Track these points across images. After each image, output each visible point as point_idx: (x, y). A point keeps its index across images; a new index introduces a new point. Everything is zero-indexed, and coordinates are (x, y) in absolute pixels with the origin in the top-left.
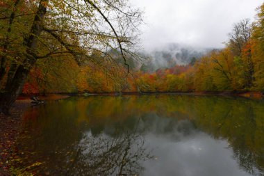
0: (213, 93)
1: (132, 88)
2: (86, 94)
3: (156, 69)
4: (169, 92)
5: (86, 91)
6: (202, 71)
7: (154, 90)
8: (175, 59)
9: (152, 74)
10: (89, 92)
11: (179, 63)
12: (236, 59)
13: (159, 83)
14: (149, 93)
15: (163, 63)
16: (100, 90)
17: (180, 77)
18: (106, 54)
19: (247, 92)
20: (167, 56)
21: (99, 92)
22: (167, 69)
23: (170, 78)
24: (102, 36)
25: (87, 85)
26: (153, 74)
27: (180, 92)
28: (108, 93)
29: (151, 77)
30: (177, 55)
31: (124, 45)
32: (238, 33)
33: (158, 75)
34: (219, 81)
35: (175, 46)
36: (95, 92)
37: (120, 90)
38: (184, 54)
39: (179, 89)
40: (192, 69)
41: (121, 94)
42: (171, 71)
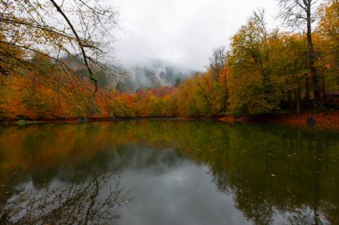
0: (196, 117)
1: (103, 113)
2: (21, 122)
3: (136, 89)
4: (152, 117)
5: (21, 117)
6: (186, 94)
7: (134, 115)
8: (159, 78)
9: (131, 95)
10: (28, 119)
11: (164, 83)
12: (215, 84)
13: (140, 106)
14: (127, 118)
15: (145, 82)
16: (49, 116)
17: (165, 99)
18: (57, 60)
19: (223, 116)
20: (149, 74)
21: (48, 119)
22: (149, 89)
23: (153, 101)
24: (50, 33)
25: (22, 106)
26: (133, 94)
27: (164, 116)
28: (64, 119)
29: (130, 98)
30: (162, 74)
31: (89, 52)
32: (216, 58)
33: (139, 96)
34: (201, 105)
35: (159, 63)
36: (40, 119)
37: (84, 115)
38: (169, 74)
39: (163, 113)
40: (177, 91)
41: (86, 120)
42: (155, 92)
